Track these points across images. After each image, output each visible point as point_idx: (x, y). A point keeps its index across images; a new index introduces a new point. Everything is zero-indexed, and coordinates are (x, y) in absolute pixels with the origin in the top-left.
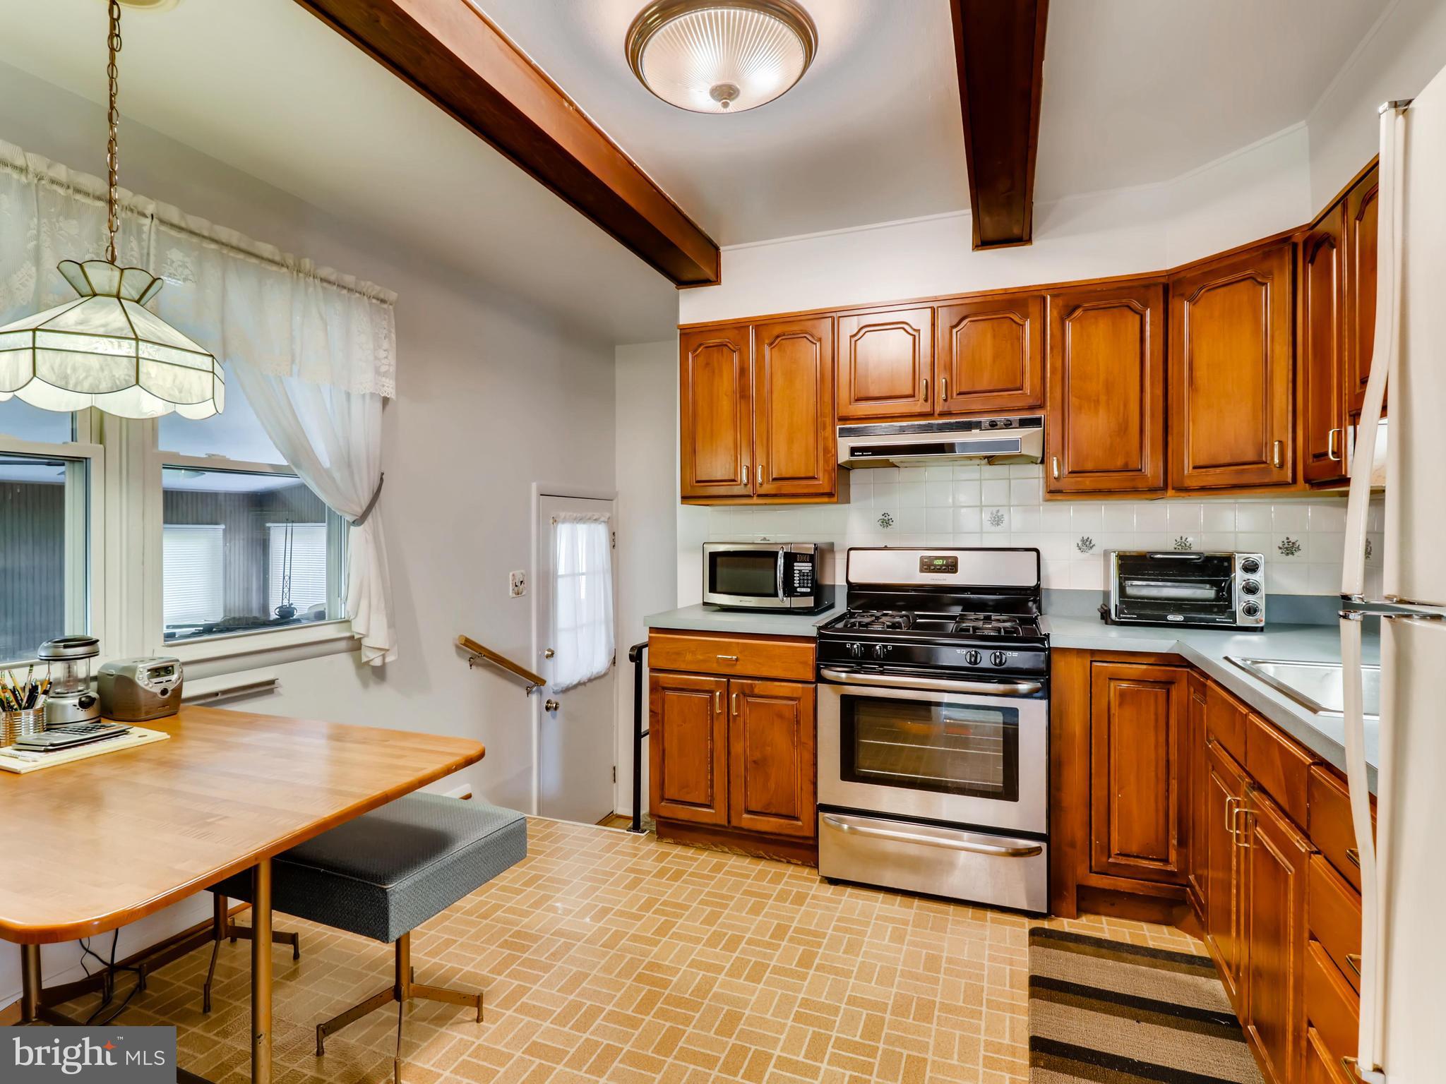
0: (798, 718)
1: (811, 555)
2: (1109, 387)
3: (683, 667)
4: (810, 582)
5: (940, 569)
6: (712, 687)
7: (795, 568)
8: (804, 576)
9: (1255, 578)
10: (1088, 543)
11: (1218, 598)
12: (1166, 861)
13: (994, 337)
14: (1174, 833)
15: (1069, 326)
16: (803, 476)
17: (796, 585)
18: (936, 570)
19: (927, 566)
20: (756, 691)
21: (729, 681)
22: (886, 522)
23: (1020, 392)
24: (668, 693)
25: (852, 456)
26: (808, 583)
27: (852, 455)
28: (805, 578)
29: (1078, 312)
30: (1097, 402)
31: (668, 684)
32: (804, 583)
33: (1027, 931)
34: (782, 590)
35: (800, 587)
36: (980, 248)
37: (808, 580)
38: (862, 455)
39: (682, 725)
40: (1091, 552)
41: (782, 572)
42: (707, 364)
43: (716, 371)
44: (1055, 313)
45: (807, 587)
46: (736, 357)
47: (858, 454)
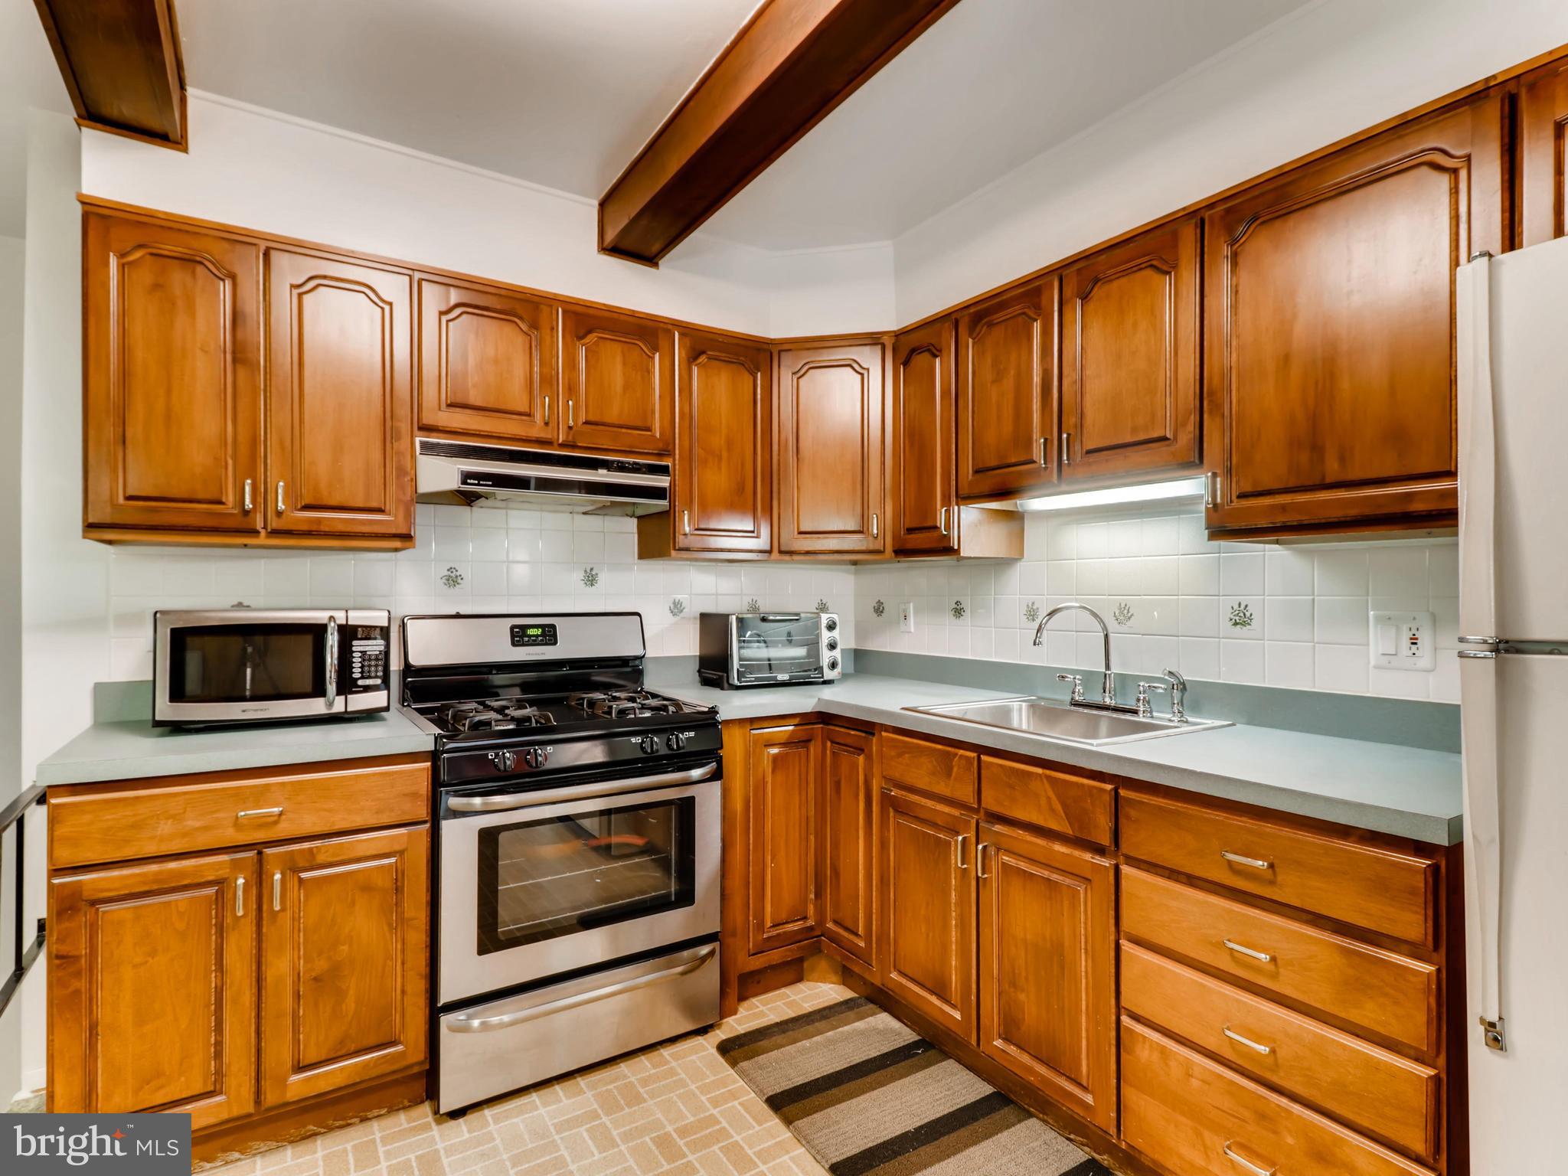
0: (399, 884)
1: (382, 628)
2: (730, 444)
3: (151, 849)
4: (380, 668)
5: (535, 641)
6: (223, 873)
7: (354, 649)
8: (370, 660)
9: (836, 633)
10: (679, 606)
11: (809, 656)
12: (805, 918)
13: (624, 364)
14: (812, 888)
15: (695, 370)
16: (361, 505)
17: (356, 675)
18: (531, 642)
19: (519, 636)
20: (321, 858)
21: (260, 853)
22: (453, 579)
23: (649, 433)
24: (103, 908)
25: (462, 484)
26: (376, 671)
27: (464, 482)
28: (373, 663)
29: (703, 359)
30: (720, 458)
31: (103, 890)
32: (369, 672)
33: (714, 1051)
34: (334, 685)
35: (363, 677)
36: (607, 253)
37: (376, 666)
38: (478, 485)
39: (146, 962)
40: (682, 615)
41: (336, 655)
42: (157, 287)
43: (180, 303)
44: (684, 355)
45: (376, 677)
46: (225, 289)
47: (472, 481)
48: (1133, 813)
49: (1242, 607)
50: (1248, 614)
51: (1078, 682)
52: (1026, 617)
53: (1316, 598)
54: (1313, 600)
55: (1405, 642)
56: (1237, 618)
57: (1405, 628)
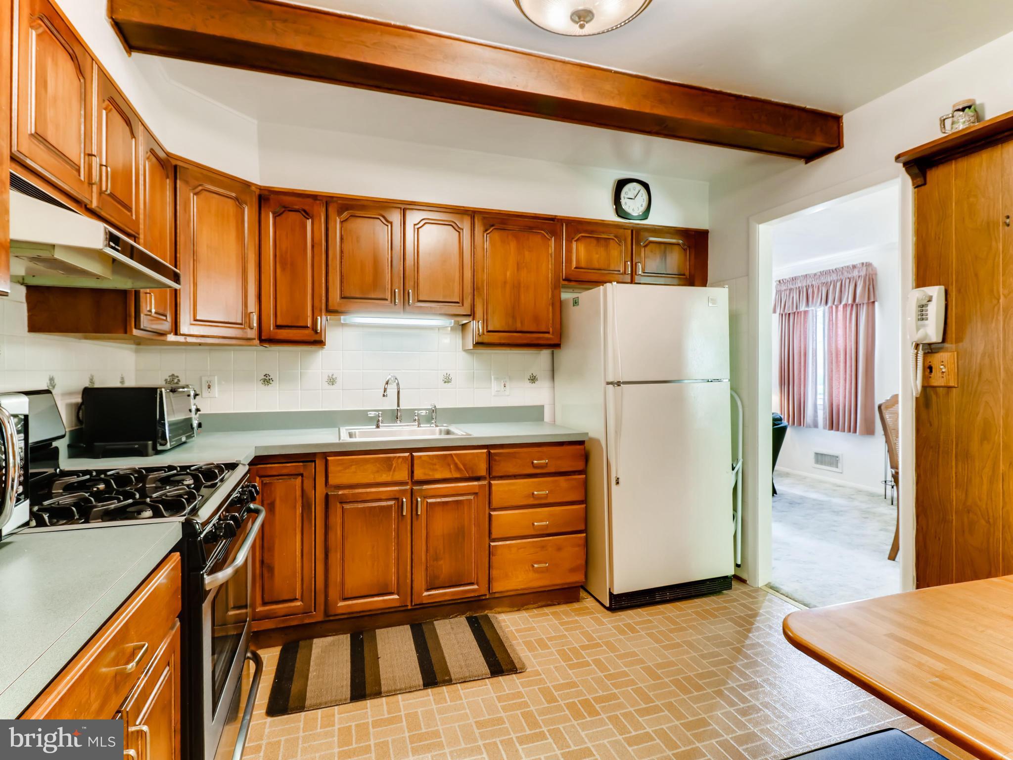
48: (497, 458)
49: (448, 375)
50: (450, 378)
51: (380, 415)
52: (327, 383)
53: (475, 371)
54: (474, 372)
55: (503, 386)
56: (446, 380)
57: (502, 381)
